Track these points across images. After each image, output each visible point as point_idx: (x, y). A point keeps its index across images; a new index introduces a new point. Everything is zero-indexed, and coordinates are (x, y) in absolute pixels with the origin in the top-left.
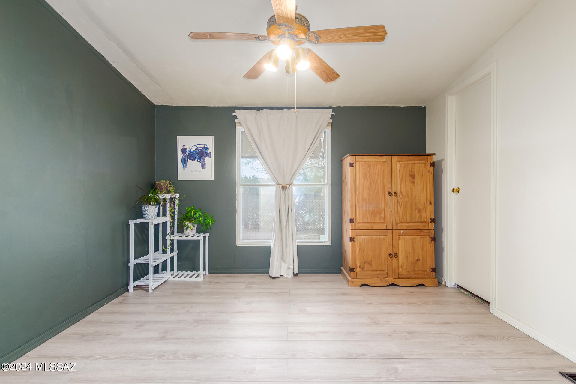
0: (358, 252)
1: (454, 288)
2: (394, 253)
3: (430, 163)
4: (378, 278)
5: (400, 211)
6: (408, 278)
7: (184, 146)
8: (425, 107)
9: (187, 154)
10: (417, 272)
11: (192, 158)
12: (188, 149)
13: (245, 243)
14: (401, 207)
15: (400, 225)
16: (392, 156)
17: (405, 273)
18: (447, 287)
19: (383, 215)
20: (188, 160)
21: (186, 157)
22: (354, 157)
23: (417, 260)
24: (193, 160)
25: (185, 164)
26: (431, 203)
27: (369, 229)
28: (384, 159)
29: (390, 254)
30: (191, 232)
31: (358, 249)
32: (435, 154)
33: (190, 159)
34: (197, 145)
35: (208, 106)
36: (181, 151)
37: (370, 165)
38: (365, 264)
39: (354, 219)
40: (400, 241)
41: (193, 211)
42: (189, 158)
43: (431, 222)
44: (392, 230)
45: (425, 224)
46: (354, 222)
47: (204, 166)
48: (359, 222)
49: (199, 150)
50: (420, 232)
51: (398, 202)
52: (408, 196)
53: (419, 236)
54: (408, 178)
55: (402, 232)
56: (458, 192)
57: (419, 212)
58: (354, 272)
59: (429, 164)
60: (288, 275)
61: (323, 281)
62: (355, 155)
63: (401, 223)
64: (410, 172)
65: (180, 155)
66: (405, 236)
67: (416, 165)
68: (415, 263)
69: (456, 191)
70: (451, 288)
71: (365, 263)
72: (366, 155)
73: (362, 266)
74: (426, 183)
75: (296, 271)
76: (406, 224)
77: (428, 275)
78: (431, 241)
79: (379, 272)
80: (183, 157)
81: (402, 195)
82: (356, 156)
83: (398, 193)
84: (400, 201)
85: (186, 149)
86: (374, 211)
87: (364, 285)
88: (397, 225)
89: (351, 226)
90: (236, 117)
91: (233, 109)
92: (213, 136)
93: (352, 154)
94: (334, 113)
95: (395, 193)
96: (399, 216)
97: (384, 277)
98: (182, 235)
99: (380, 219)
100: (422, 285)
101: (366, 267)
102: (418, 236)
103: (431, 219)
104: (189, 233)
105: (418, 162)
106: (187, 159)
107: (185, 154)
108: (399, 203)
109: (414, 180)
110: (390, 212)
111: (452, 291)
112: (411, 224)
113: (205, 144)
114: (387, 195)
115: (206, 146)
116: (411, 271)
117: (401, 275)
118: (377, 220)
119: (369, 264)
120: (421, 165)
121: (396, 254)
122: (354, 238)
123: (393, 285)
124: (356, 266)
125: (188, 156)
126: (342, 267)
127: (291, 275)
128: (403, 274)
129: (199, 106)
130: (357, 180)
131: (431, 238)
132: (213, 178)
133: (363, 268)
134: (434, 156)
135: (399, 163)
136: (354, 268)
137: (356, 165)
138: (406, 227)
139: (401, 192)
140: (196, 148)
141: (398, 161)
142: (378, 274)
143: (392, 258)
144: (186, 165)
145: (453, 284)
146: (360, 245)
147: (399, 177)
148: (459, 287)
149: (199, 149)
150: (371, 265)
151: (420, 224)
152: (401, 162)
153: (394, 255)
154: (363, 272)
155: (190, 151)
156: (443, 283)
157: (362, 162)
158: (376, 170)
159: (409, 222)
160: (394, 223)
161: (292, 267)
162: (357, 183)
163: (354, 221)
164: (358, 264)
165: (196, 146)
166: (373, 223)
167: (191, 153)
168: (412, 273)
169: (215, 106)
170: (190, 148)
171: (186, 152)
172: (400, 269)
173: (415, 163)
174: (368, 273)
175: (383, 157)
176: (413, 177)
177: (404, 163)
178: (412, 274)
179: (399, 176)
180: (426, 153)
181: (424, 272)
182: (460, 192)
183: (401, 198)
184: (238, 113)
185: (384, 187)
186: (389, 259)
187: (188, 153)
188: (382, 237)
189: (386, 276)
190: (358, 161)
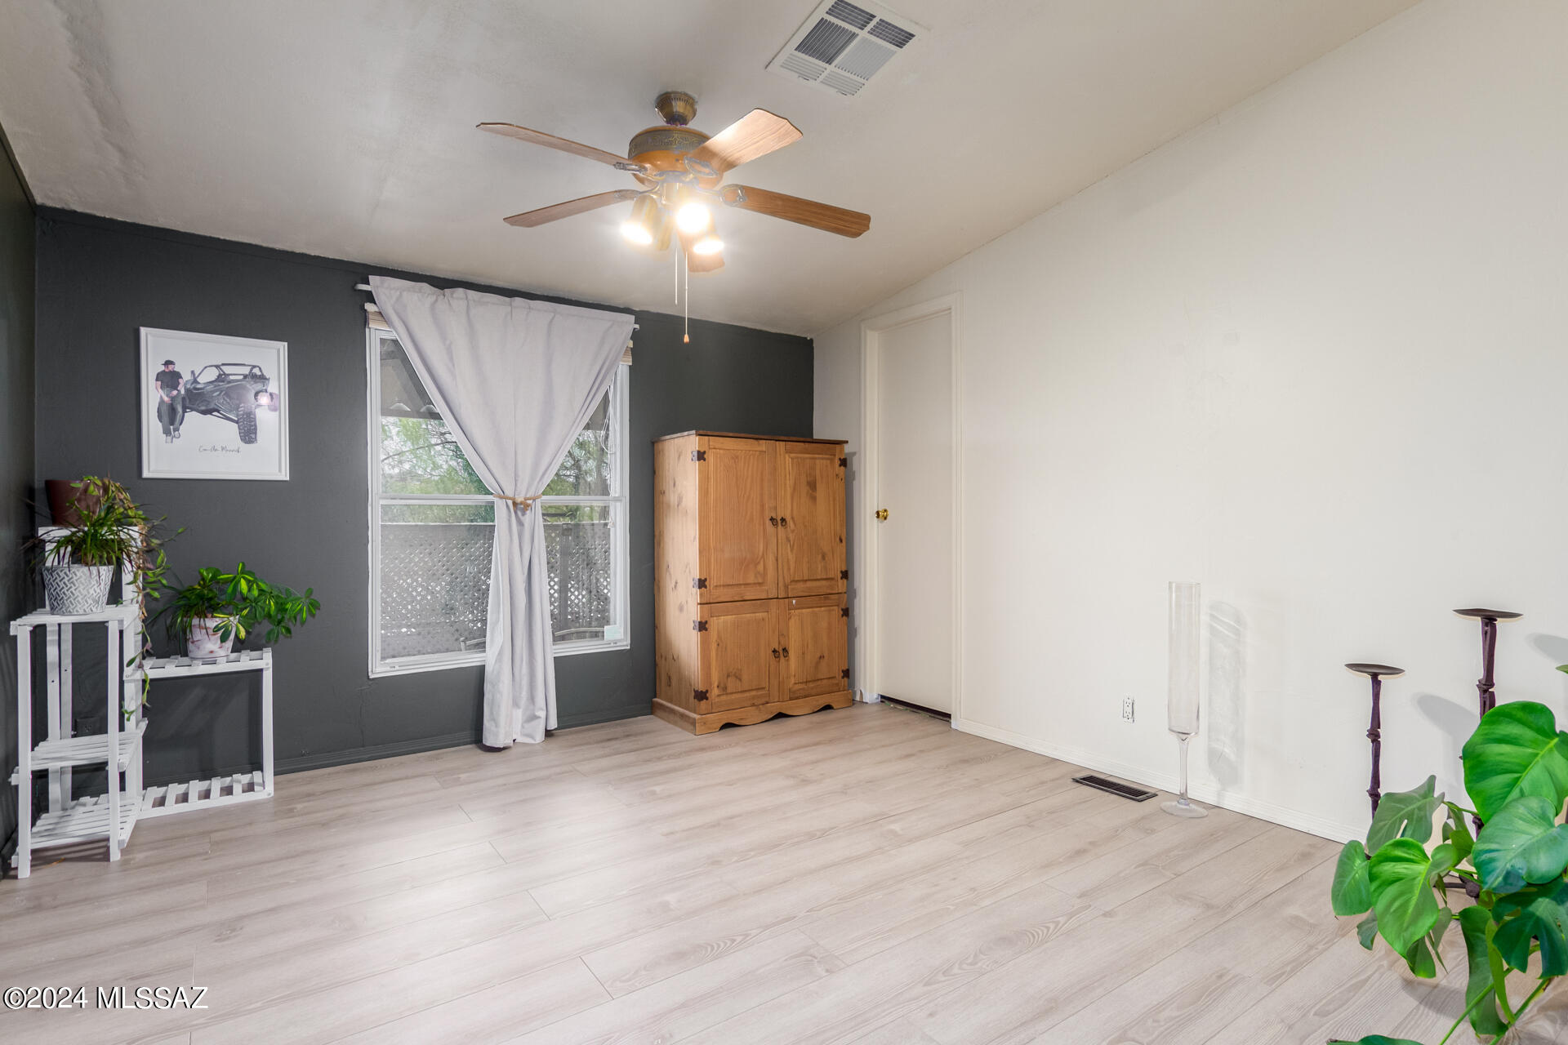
0: (713, 654)
1: (876, 703)
2: (781, 649)
3: (840, 459)
4: (753, 705)
5: (792, 557)
6: (806, 697)
7: (168, 363)
8: (811, 340)
9: (183, 392)
10: (819, 682)
11: (203, 408)
12: (186, 377)
13: (397, 668)
14: (792, 550)
15: (793, 587)
16: (776, 440)
17: (801, 686)
18: (867, 703)
19: (760, 567)
20: (184, 412)
21: (179, 400)
22: (707, 438)
23: (820, 657)
24: (204, 412)
25: (172, 423)
26: (841, 541)
27: (736, 599)
28: (763, 445)
29: (774, 651)
30: (221, 647)
31: (714, 646)
32: (847, 442)
33: (192, 410)
34: (223, 365)
35: (264, 245)
36: (157, 380)
37: (737, 457)
38: (729, 679)
39: (706, 579)
40: (792, 622)
41: (244, 578)
42: (188, 405)
43: (842, 578)
44: (777, 598)
45: (833, 582)
46: (706, 587)
47: (249, 433)
48: (716, 586)
49: (229, 382)
50: (826, 599)
51: (788, 539)
52: (805, 526)
53: (823, 609)
54: (804, 489)
55: (794, 601)
56: (885, 518)
57: (823, 558)
58: (707, 699)
59: (837, 462)
60: (532, 737)
61: (628, 736)
62: (709, 433)
63: (793, 583)
64: (807, 476)
65: (152, 396)
66: (800, 611)
67: (818, 461)
68: (817, 664)
69: (881, 515)
70: (872, 704)
71: (728, 676)
72: (731, 434)
73: (722, 685)
74: (834, 500)
75: (553, 724)
76: (801, 586)
77: (837, 684)
78: (842, 616)
79: (754, 693)
80: (166, 399)
81: (795, 525)
82: (711, 438)
83: (788, 519)
84: (791, 536)
85: (176, 376)
86: (745, 559)
87: (728, 726)
88: (786, 587)
89: (701, 595)
90: (370, 297)
91: (364, 271)
92: (286, 344)
93: (701, 432)
94: (637, 326)
95: (783, 520)
96: (789, 569)
97: (764, 700)
98: (185, 660)
99: (756, 577)
100: (828, 707)
101: (732, 684)
102: (821, 607)
103: (842, 572)
104: (212, 652)
105: (821, 456)
106: (180, 409)
107: (175, 392)
108: (790, 541)
109: (814, 493)
110: (775, 561)
111: (876, 708)
112: (809, 584)
113: (254, 367)
114: (768, 523)
115: (259, 373)
116: (810, 681)
117: (794, 692)
118: (751, 580)
119: (737, 677)
120: (825, 461)
121: (785, 650)
122: (706, 622)
123: (780, 716)
124: (711, 684)
125: (184, 399)
126: (656, 697)
127: (540, 736)
128: (798, 690)
129: (228, 238)
130: (712, 490)
131: (842, 610)
132: (284, 475)
133: (725, 688)
134: (846, 446)
135: (789, 456)
136: (707, 691)
137: (710, 456)
138: (803, 591)
139: (793, 518)
140: (220, 375)
141: (787, 452)
142: (754, 698)
143: (778, 659)
144: (177, 429)
145: (875, 696)
146: (719, 637)
147: (788, 486)
148: (885, 699)
149: (232, 377)
150: (740, 680)
151: (824, 583)
152: (792, 455)
153: (780, 653)
154: (724, 698)
155: (195, 381)
156: (858, 698)
157: (722, 451)
158: (748, 470)
159: (806, 580)
160: (781, 584)
161: (542, 714)
162: (712, 497)
163: (707, 583)
164: (715, 679)
165: (217, 367)
166: (743, 586)
167: (199, 389)
168: (811, 685)
169: (289, 249)
170: (193, 372)
171: (179, 383)
172: (793, 681)
173: (816, 458)
174: (734, 696)
175: (761, 442)
176: (812, 485)
177: (797, 458)
178: (812, 688)
179: (790, 483)
180: (815, 437)
181: (830, 680)
182: (888, 517)
183: (793, 531)
184: (376, 284)
185: (762, 506)
186: (773, 660)
187: (188, 391)
188: (759, 615)
189: (767, 699)
190: (714, 448)
